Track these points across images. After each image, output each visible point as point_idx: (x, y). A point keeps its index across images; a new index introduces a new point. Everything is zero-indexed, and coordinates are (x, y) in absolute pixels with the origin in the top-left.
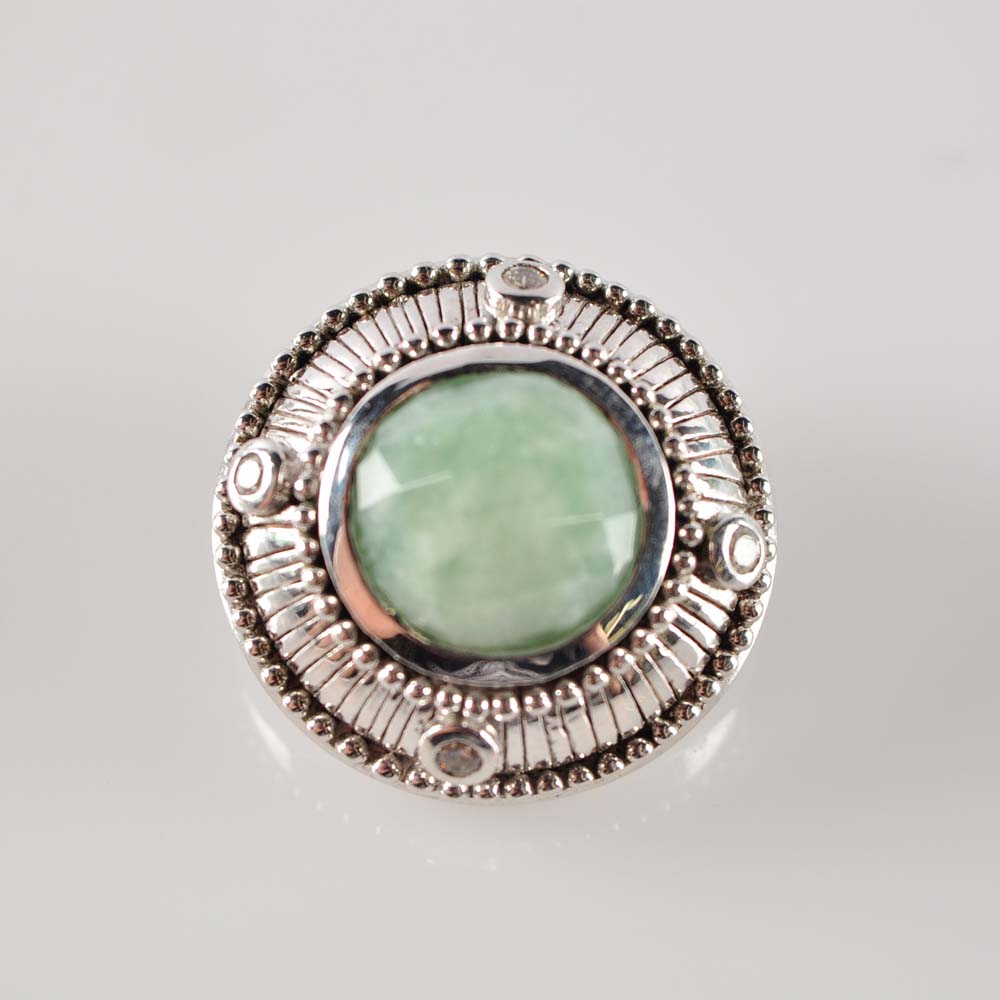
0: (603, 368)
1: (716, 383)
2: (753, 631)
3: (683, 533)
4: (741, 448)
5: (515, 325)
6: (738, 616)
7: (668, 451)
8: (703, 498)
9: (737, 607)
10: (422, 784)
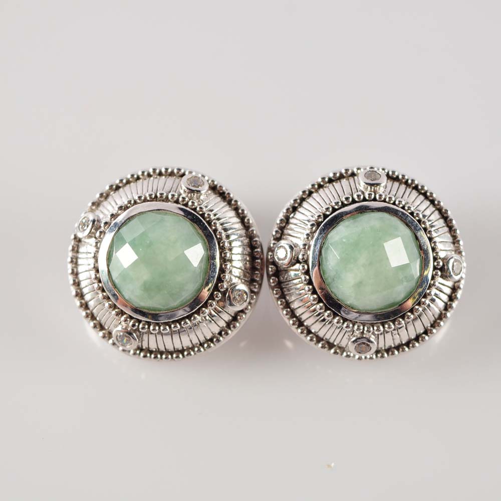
0: (403, 208)
1: (441, 206)
2: (459, 294)
3: (436, 264)
4: (451, 229)
5: (371, 194)
6: (454, 289)
7: (428, 235)
8: (441, 250)
9: (454, 286)
10: (348, 356)
